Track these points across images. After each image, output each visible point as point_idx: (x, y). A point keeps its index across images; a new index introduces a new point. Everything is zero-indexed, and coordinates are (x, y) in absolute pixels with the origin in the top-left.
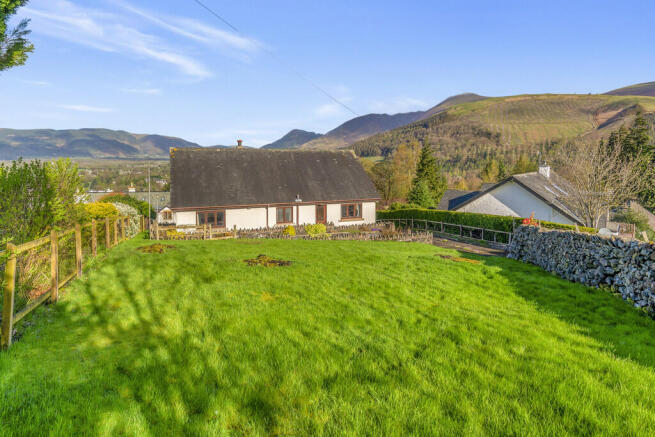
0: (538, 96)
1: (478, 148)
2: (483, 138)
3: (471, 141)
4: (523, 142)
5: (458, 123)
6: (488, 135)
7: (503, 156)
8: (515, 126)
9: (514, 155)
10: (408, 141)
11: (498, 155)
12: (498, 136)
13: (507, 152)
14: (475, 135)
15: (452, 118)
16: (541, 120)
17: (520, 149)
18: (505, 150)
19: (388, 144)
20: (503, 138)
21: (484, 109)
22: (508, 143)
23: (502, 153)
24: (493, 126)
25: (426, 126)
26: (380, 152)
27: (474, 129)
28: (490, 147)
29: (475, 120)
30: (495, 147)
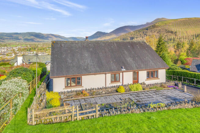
0: (191, 18)
1: (168, 37)
2: (170, 34)
3: (165, 34)
4: (186, 35)
5: (160, 28)
6: (172, 32)
7: (178, 40)
8: (182, 29)
9: (182, 39)
10: (140, 35)
11: (176, 39)
12: (176, 32)
13: (180, 39)
14: (167, 33)
15: (157, 27)
16: (193, 27)
17: (185, 37)
18: (179, 37)
19: (132, 36)
20: (178, 34)
21: (170, 23)
22: (180, 35)
23: (178, 39)
24: (174, 29)
25: (147, 29)
26: (130, 38)
27: (166, 30)
28: (173, 36)
29: (166, 27)
30: (175, 36)
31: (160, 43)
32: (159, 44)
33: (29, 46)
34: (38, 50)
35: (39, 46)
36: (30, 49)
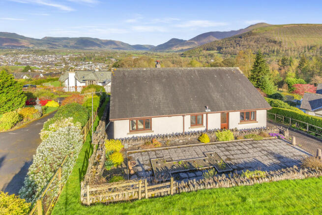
0: (302, 24)
1: (269, 48)
2: (272, 44)
3: (266, 45)
4: (294, 45)
5: (258, 36)
6: (275, 42)
7: (283, 52)
8: (290, 38)
9: (290, 52)
10: (231, 44)
11: (281, 51)
12: (280, 43)
13: (286, 51)
14: (268, 42)
15: (255, 34)
16: (304, 36)
17: (293, 49)
18: (284, 49)
19: (220, 45)
20: (283, 44)
21: (272, 30)
22: (286, 46)
23: (283, 50)
24: (277, 38)
25: (241, 37)
26: (216, 49)
27: (267, 39)
28: (276, 48)
29: (267, 35)
30: (279, 48)
31: (259, 61)
32: (258, 63)
33: (83, 54)
34: (94, 60)
35: (96, 55)
36: (85, 58)
